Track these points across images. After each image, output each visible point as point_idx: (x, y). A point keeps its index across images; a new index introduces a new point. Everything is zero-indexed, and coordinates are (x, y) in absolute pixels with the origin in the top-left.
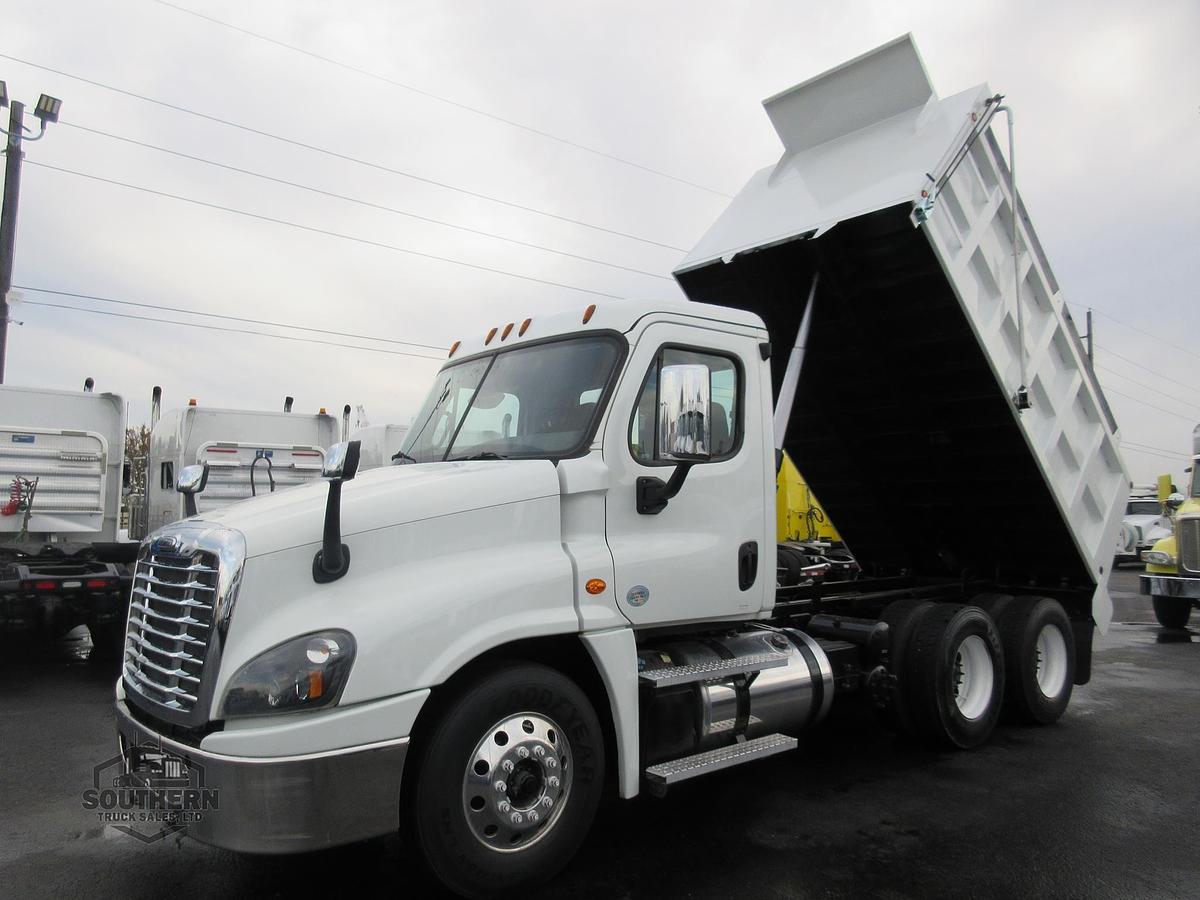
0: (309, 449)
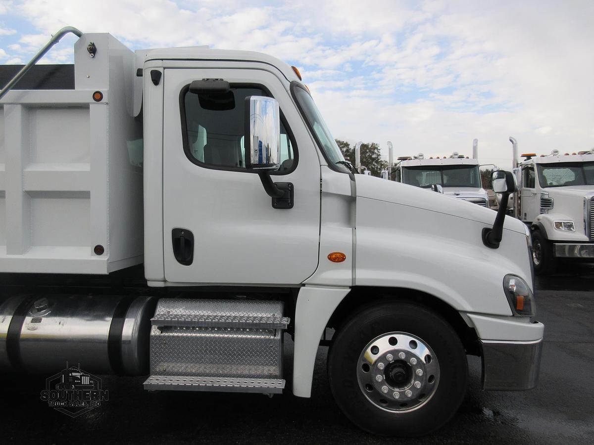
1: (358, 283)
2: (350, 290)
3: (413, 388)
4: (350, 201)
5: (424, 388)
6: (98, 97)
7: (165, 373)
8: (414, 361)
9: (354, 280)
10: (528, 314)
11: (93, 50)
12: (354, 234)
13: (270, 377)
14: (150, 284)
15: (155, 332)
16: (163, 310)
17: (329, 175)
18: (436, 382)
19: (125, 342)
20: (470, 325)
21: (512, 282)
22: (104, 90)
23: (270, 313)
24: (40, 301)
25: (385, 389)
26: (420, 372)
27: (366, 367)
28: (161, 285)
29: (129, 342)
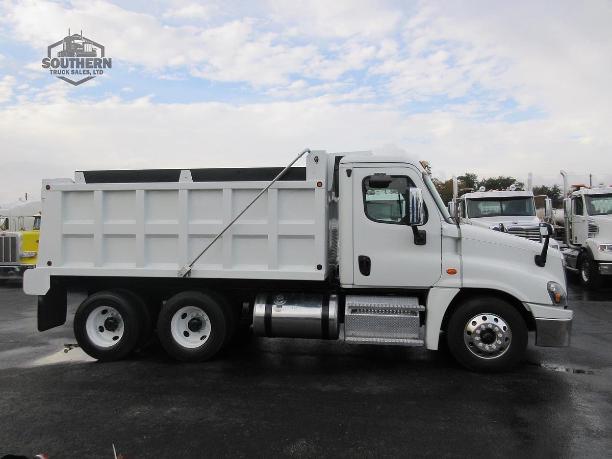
1: (465, 286)
2: (459, 290)
3: (497, 344)
4: (458, 240)
5: (502, 344)
6: (320, 184)
7: (353, 336)
8: (497, 329)
9: (462, 284)
10: (563, 304)
11: (317, 160)
12: (461, 259)
13: (414, 338)
14: (343, 286)
15: (347, 313)
16: (350, 302)
17: (446, 226)
18: (509, 342)
19: (331, 320)
20: (528, 310)
21: (552, 286)
22: (323, 181)
23: (413, 303)
24: (279, 296)
25: (481, 344)
26: (500, 335)
27: (469, 333)
28: (351, 287)
29: (333, 320)
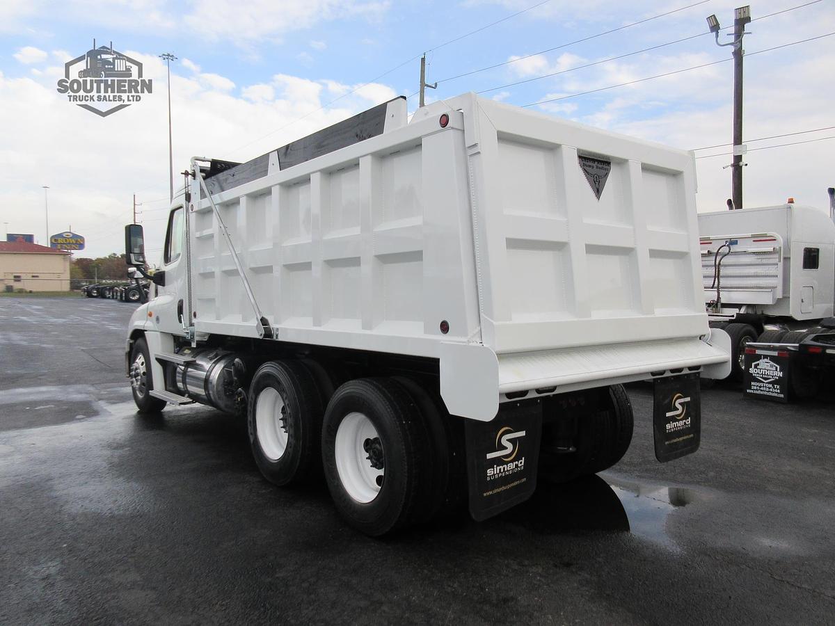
0: (765, 235)
